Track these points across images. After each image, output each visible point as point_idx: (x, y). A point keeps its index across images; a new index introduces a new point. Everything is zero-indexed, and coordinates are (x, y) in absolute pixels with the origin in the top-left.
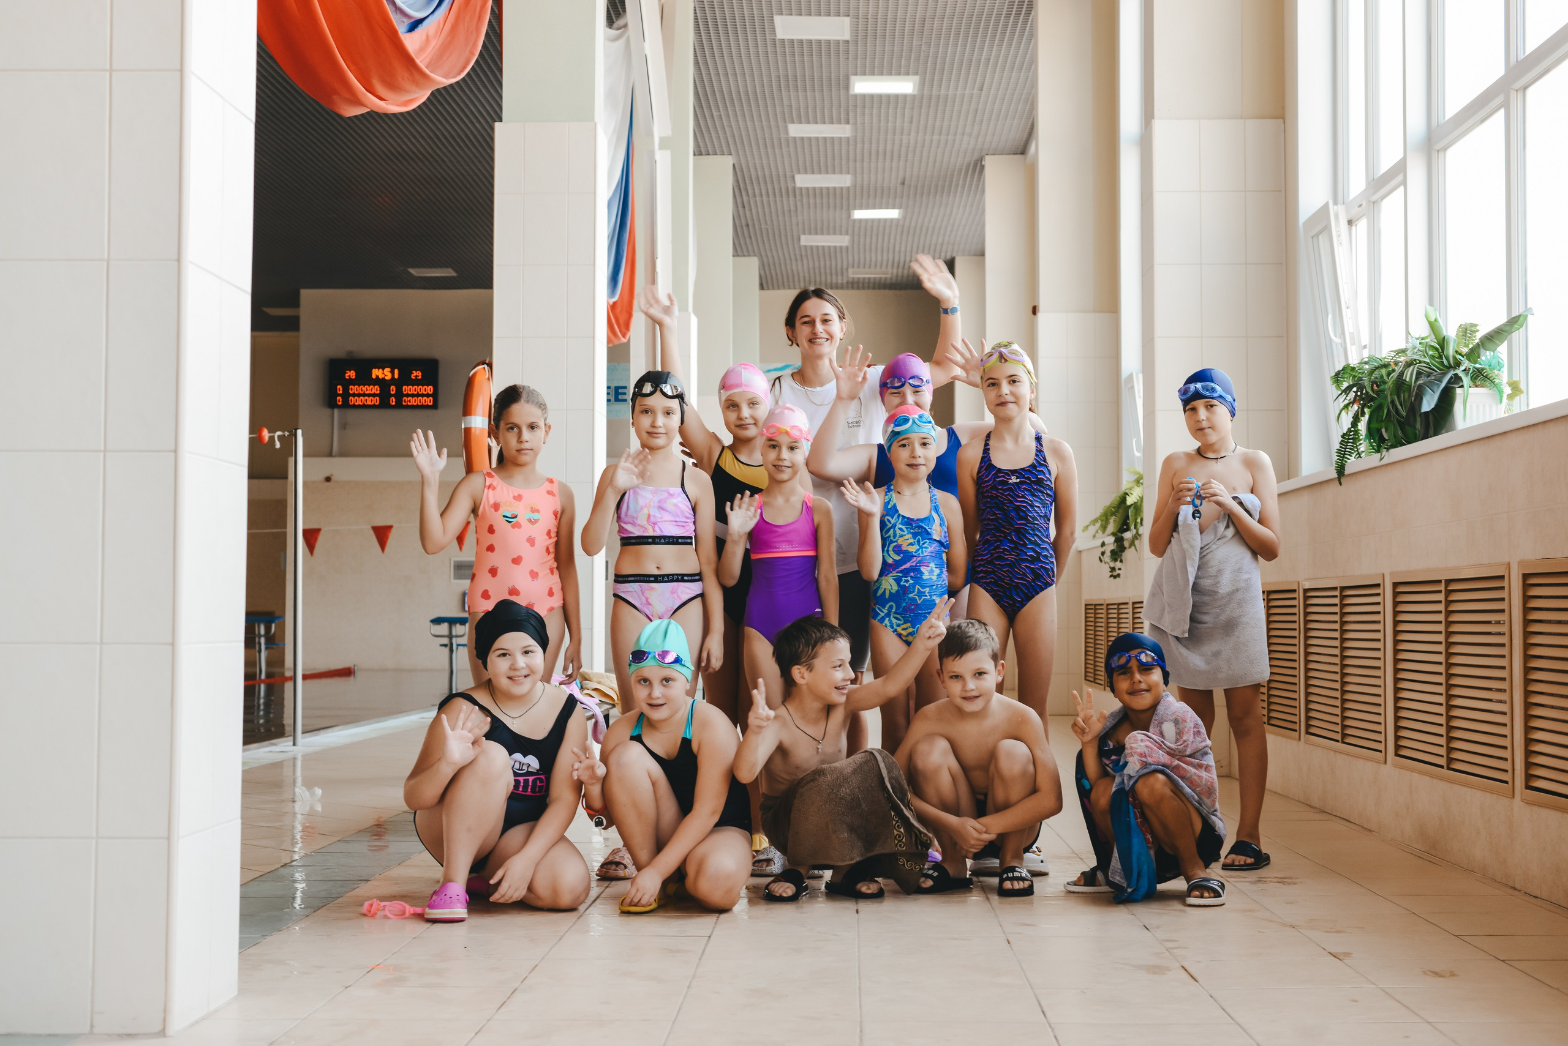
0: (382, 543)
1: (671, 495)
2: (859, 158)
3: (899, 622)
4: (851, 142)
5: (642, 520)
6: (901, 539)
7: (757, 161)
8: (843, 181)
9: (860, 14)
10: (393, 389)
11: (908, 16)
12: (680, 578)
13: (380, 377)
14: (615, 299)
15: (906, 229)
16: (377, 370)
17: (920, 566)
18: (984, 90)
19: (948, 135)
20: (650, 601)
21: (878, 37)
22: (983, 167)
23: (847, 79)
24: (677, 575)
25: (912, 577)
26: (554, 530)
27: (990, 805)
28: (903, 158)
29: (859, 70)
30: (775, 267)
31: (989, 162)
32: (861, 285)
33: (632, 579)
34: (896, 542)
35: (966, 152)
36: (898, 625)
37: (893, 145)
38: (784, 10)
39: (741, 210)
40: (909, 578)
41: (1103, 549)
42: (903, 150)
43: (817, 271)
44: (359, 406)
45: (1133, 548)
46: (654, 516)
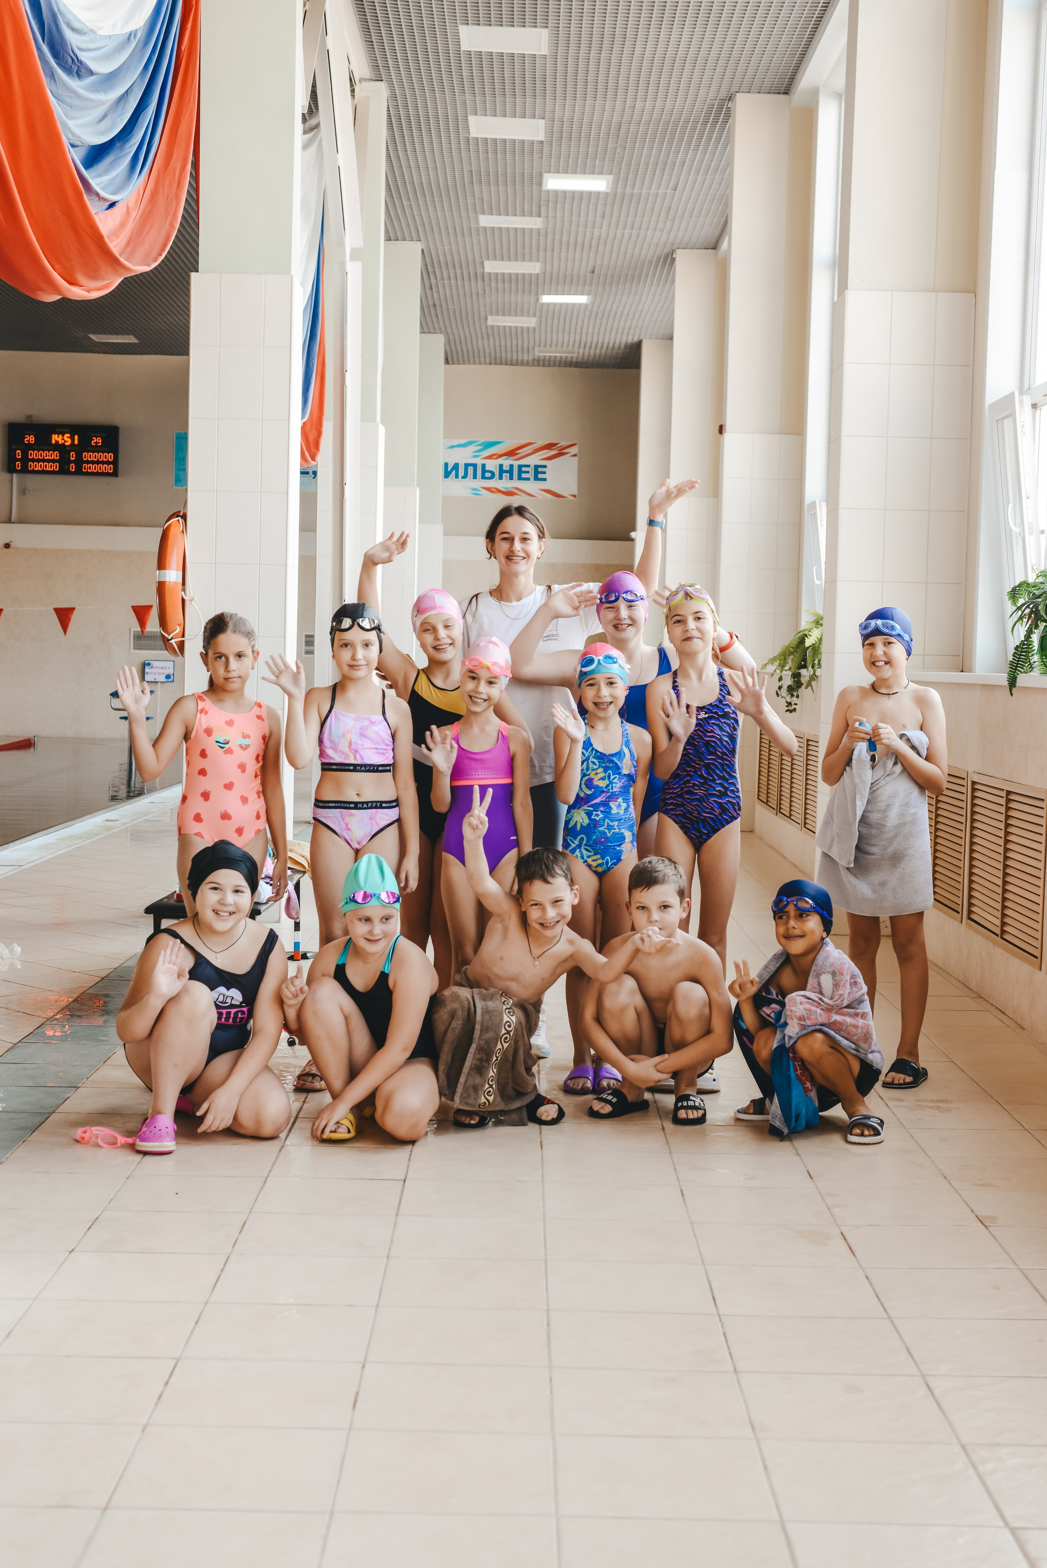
0: (65, 626)
1: (373, 723)
2: (549, 247)
3: (589, 854)
4: (542, 233)
5: (343, 746)
6: (594, 772)
7: (446, 248)
8: (533, 268)
9: (556, 117)
10: (73, 456)
11: (604, 121)
12: (378, 805)
13: (60, 443)
14: (305, 420)
15: (593, 313)
16: (56, 436)
17: (609, 801)
18: (678, 189)
19: (640, 229)
20: (349, 826)
21: (573, 139)
22: (673, 260)
23: (540, 176)
24: (376, 802)
25: (601, 811)
26: (261, 754)
27: (668, 1044)
28: (593, 249)
29: (552, 168)
30: (461, 343)
31: (679, 255)
32: (546, 363)
33: (333, 805)
34: (589, 775)
35: (657, 245)
36: (589, 857)
37: (585, 237)
38: (478, 111)
39: (428, 292)
40: (599, 813)
41: (780, 684)
42: (594, 242)
43: (503, 349)
44: (38, 472)
45: (810, 688)
46: (356, 743)
